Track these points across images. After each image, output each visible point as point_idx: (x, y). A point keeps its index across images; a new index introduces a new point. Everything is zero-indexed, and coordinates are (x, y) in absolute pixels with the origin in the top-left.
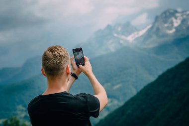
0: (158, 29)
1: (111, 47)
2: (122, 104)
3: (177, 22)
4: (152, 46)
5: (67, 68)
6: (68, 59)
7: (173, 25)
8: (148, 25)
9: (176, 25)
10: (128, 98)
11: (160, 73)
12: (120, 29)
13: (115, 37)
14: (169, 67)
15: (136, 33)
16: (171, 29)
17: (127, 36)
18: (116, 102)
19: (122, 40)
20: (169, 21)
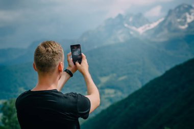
0: (170, 24)
1: (121, 37)
2: (125, 96)
3: (190, 18)
4: (162, 40)
5: (60, 66)
6: (61, 56)
7: (186, 21)
8: (161, 18)
9: (189, 20)
10: (132, 91)
11: (168, 68)
12: (131, 19)
13: (125, 27)
14: (178, 63)
15: (147, 25)
16: (183, 25)
17: (137, 27)
18: (119, 94)
19: (132, 30)
20: (183, 16)
